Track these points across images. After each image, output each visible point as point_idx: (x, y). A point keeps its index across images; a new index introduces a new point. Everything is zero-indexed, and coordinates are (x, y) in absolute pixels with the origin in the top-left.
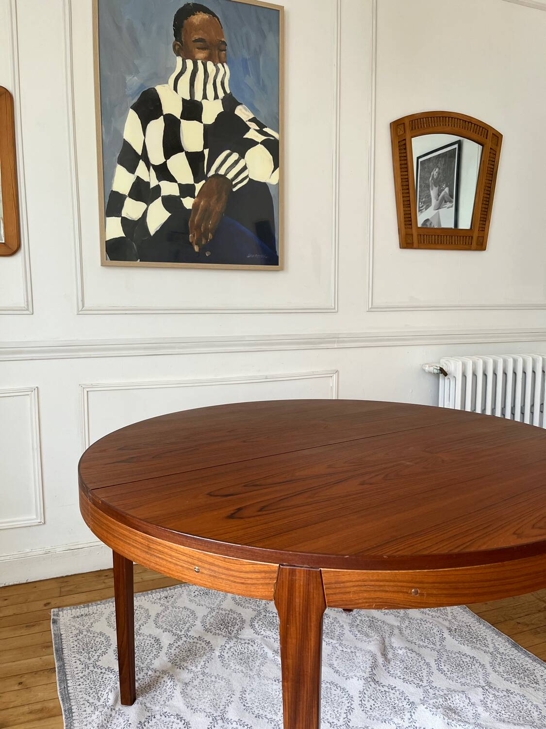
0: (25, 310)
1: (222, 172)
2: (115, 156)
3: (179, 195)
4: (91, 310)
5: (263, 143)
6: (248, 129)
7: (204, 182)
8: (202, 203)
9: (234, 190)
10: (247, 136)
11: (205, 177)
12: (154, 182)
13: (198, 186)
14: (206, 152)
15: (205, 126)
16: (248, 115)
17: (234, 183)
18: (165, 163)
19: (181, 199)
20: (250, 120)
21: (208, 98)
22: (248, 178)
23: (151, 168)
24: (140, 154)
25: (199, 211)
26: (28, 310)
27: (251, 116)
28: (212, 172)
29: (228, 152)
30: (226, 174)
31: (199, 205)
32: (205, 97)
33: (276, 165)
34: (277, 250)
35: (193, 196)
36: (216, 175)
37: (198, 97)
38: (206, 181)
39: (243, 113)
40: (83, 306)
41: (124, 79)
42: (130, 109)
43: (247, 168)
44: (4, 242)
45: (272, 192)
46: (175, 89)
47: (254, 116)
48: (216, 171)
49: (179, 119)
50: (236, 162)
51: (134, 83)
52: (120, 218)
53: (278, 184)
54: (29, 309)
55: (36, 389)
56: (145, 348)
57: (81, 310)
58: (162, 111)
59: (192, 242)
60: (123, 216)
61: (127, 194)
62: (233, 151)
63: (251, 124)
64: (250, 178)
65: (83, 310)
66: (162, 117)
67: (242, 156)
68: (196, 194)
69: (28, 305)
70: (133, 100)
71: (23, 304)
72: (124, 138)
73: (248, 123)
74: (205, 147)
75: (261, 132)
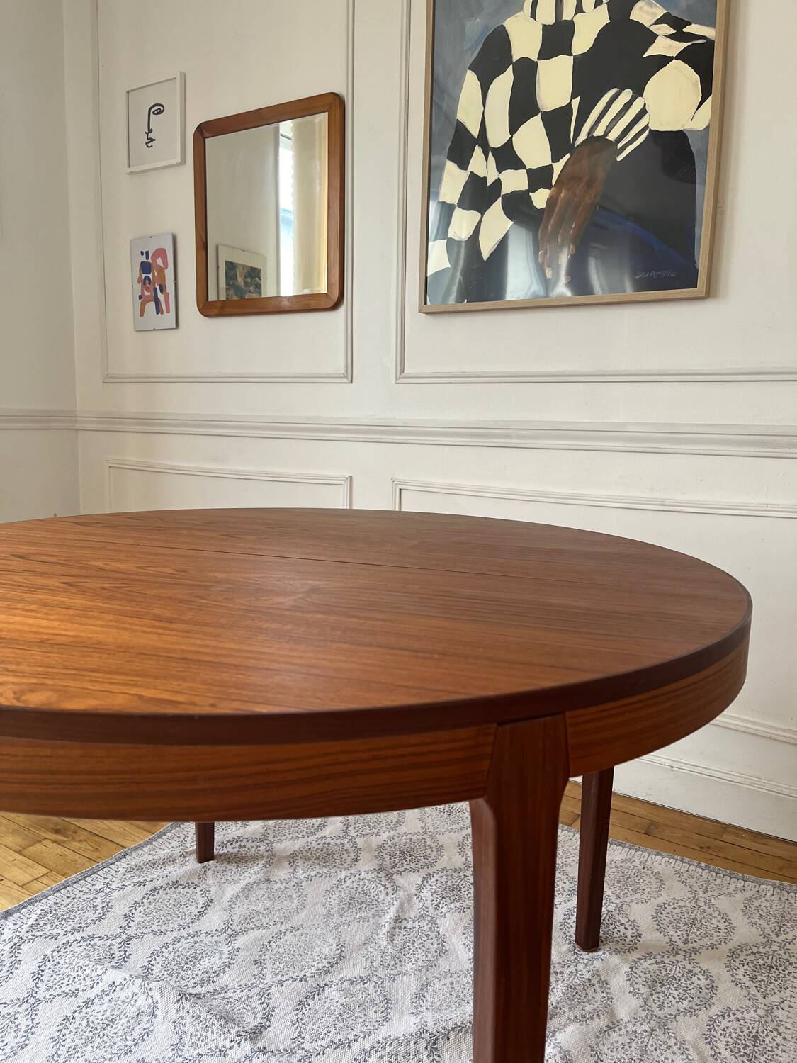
0: (342, 378)
1: (599, 132)
2: (446, 148)
3: (527, 188)
4: (410, 378)
5: (682, 56)
6: (652, 37)
7: (568, 156)
8: (562, 195)
9: (620, 158)
10: (652, 51)
11: (569, 148)
12: (492, 176)
13: (558, 167)
14: (576, 103)
15: (576, 58)
16: (655, 14)
17: (619, 146)
18: (510, 141)
19: (530, 194)
20: (657, 22)
21: (584, 10)
22: (648, 131)
23: (490, 153)
24: (477, 137)
25: (557, 209)
26: (346, 377)
27: (660, 12)
28: (583, 136)
29: (614, 91)
30: (606, 133)
31: (557, 199)
32: (579, 9)
33: (706, 92)
34: (696, 258)
35: (548, 186)
36: (591, 139)
37: (568, 14)
38: (571, 155)
39: (644, 14)
40: (402, 371)
41: (463, 27)
42: (468, 71)
43: (647, 112)
44: (326, 292)
45: (695, 146)
46: (533, 15)
47: (665, 12)
48: (589, 133)
49: (536, 60)
50: (627, 106)
51: (476, 28)
52: (446, 240)
53: (707, 128)
54: (349, 376)
55: (349, 478)
56: (472, 435)
57: (400, 378)
58: (511, 57)
59: (543, 263)
60: (449, 237)
61: (456, 204)
62: (622, 89)
63: (658, 29)
64: (650, 130)
65: (403, 378)
66: (511, 66)
67: (639, 92)
68: (554, 182)
69: (347, 371)
70: (472, 54)
71: (343, 371)
72: (458, 118)
73: (654, 29)
74: (573, 97)
75: (679, 36)
